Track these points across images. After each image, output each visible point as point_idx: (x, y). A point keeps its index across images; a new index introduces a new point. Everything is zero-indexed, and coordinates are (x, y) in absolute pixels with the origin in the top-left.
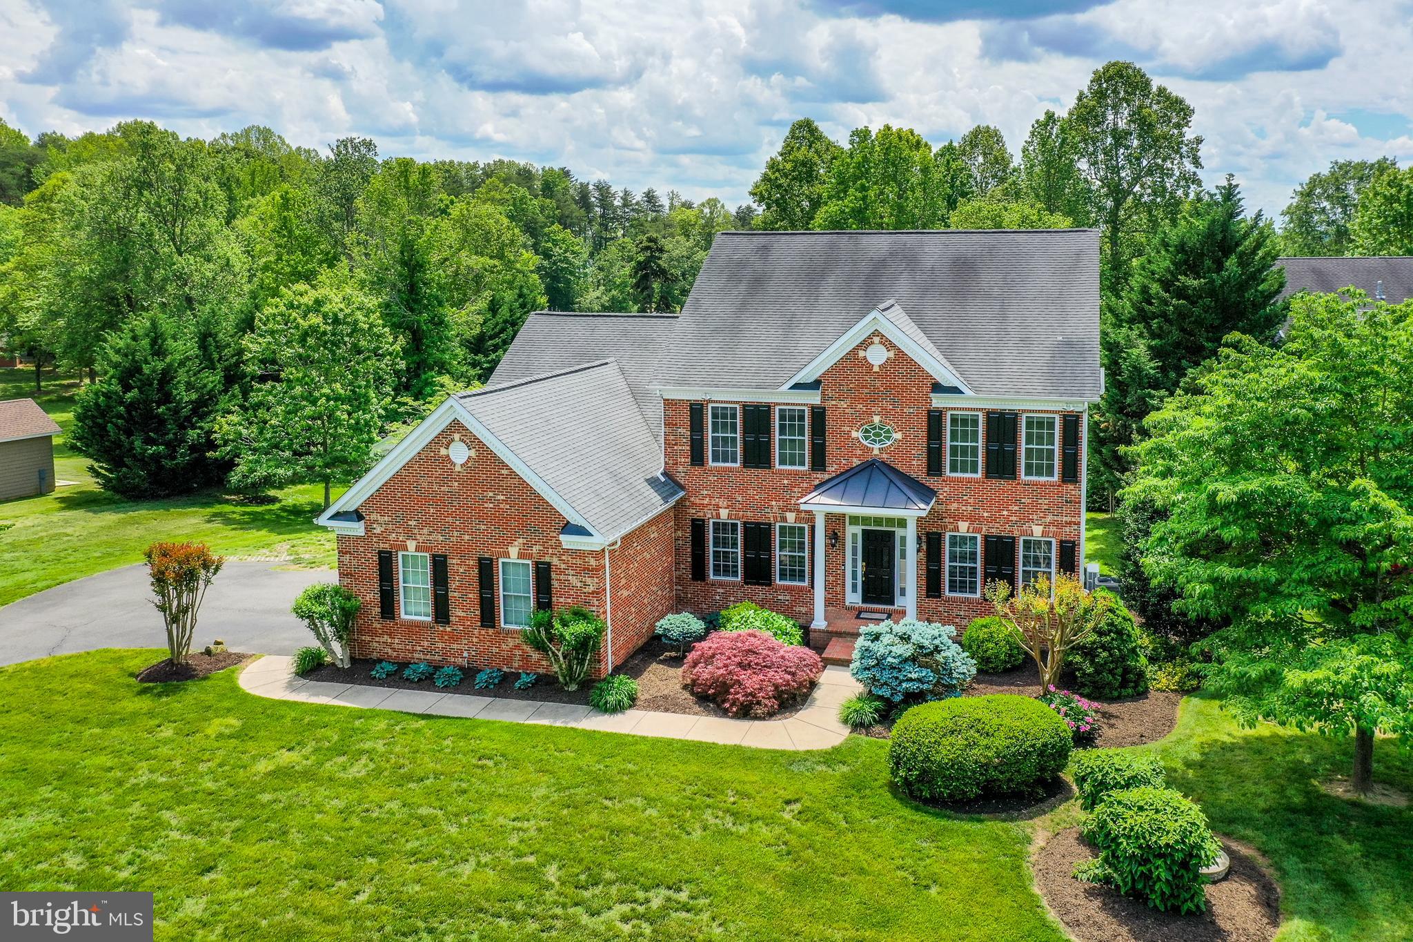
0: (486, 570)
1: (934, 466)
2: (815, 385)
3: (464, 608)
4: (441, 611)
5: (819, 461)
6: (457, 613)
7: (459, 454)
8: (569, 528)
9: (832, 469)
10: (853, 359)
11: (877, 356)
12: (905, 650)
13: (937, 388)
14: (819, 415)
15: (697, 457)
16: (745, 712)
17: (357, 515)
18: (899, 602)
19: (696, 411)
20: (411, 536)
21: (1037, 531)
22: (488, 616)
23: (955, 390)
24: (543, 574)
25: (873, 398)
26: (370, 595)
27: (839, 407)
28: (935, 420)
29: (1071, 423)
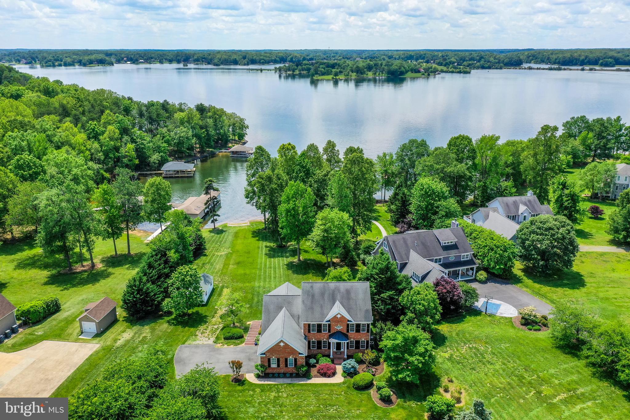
0: (286, 360)
1: (348, 331)
2: (329, 321)
3: (282, 365)
4: (278, 366)
5: (329, 331)
6: (281, 366)
7: (282, 344)
8: (300, 354)
9: (332, 333)
10: (335, 317)
11: (339, 316)
12: (350, 366)
13: (348, 321)
14: (329, 325)
15: (309, 331)
16: (329, 377)
17: (264, 354)
18: (342, 350)
19: (309, 325)
20: (273, 355)
21: (363, 340)
22: (286, 366)
23: (351, 321)
24: (296, 360)
25: (338, 322)
26: (266, 364)
27: (333, 323)
28: (348, 325)
29: (368, 325)
